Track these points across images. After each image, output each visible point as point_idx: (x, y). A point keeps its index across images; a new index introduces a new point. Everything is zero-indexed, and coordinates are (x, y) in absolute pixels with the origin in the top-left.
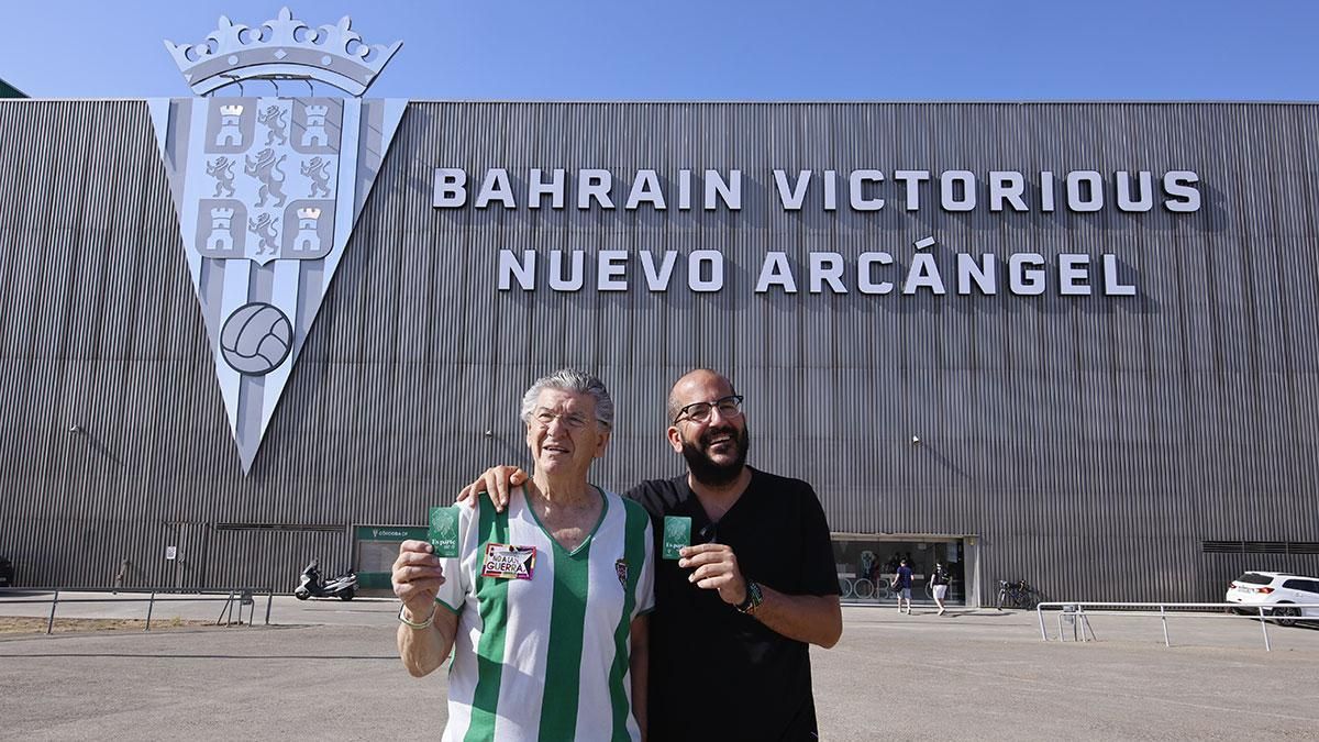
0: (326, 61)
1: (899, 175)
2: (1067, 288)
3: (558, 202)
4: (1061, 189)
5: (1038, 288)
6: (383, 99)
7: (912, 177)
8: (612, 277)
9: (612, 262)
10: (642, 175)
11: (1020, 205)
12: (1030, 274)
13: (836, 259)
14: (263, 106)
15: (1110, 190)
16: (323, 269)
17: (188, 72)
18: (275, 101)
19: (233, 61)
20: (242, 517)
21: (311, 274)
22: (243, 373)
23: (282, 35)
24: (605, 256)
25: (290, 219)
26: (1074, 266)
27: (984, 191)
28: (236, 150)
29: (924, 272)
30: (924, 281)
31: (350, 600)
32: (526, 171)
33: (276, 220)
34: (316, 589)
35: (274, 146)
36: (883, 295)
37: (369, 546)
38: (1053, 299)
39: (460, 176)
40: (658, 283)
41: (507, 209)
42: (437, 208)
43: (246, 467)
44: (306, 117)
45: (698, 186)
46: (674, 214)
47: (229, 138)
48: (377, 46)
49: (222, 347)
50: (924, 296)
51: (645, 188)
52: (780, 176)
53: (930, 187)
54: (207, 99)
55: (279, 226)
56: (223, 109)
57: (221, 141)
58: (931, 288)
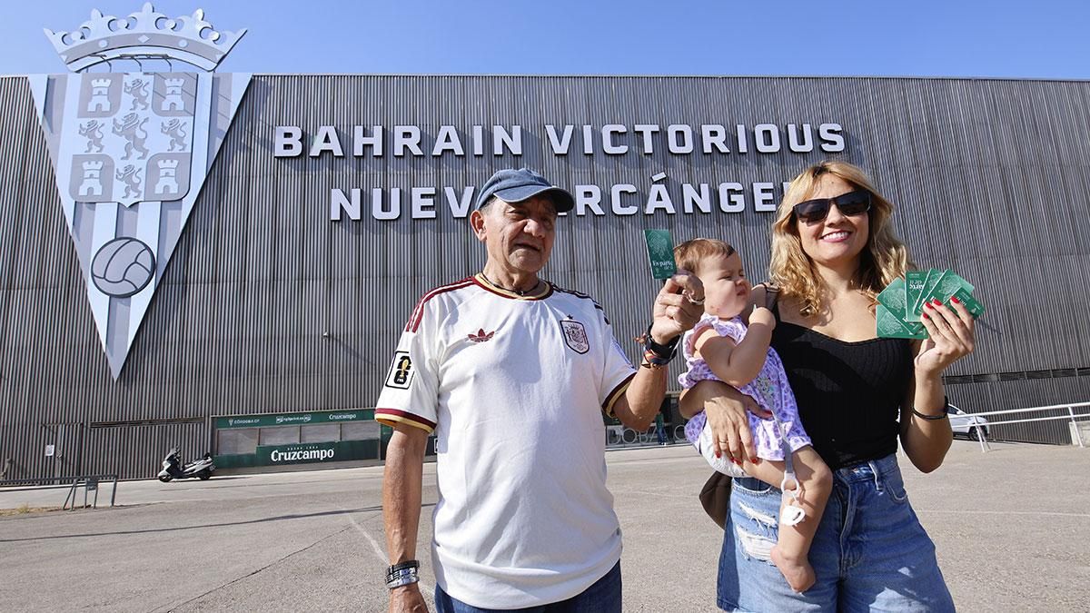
0: (183, 44)
1: (638, 128)
2: (760, 207)
3: (378, 151)
4: (751, 137)
5: (740, 207)
6: (231, 74)
7: (647, 130)
8: (423, 208)
9: (423, 196)
10: (444, 130)
11: (724, 149)
12: (734, 198)
13: (595, 190)
14: (128, 80)
15: (784, 137)
16: (181, 209)
17: (63, 54)
18: (140, 76)
19: (103, 45)
20: (112, 416)
21: (171, 213)
22: (111, 296)
23: (145, 22)
24: (417, 192)
25: (152, 169)
26: (763, 191)
27: (698, 139)
28: (105, 114)
29: (659, 198)
30: (660, 205)
31: (207, 479)
32: (351, 128)
33: (140, 169)
34: (176, 472)
35: (138, 111)
36: (631, 215)
37: (225, 433)
38: (750, 215)
39: (297, 133)
40: (460, 211)
41: (337, 157)
42: (278, 158)
43: (116, 374)
44: (165, 87)
45: (488, 138)
46: (470, 158)
47: (99, 106)
48: (227, 33)
49: (93, 275)
50: (660, 215)
51: (447, 139)
52: (550, 130)
53: (660, 136)
54: (80, 74)
55: (142, 174)
56: (94, 83)
57: (92, 107)
58: (665, 209)
